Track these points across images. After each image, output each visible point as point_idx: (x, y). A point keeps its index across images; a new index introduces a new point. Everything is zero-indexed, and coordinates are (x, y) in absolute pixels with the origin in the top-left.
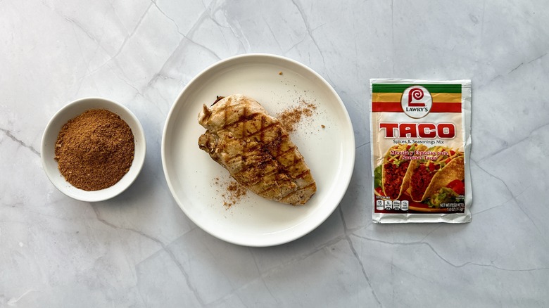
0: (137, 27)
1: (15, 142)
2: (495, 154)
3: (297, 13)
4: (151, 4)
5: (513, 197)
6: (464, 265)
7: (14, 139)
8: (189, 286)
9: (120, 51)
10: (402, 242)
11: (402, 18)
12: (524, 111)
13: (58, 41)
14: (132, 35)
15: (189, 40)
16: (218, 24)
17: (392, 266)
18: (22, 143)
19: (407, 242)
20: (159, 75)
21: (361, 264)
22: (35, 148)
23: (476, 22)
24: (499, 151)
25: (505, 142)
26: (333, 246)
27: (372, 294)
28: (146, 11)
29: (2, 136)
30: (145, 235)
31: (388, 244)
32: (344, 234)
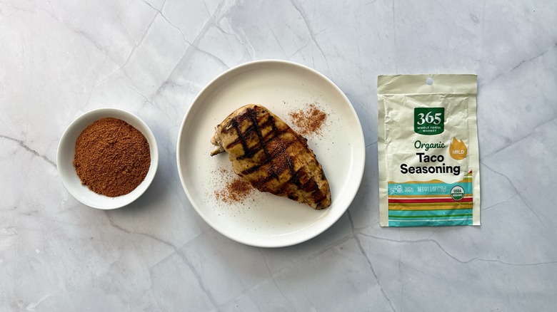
0: (143, 36)
1: (29, 152)
2: (498, 151)
3: (300, 18)
4: (157, 13)
5: (518, 193)
6: (470, 261)
7: (28, 149)
8: (202, 288)
9: (128, 60)
10: (409, 240)
11: (403, 20)
12: (526, 108)
13: (67, 53)
14: (139, 44)
15: (195, 48)
16: (223, 31)
17: (400, 264)
18: (35, 153)
19: (413, 240)
20: (167, 83)
21: (370, 262)
22: (48, 157)
23: (477, 22)
24: (503, 148)
25: (509, 140)
26: (341, 245)
27: (381, 292)
28: (153, 21)
29: (16, 146)
30: (157, 239)
31: (395, 242)
32: (352, 233)
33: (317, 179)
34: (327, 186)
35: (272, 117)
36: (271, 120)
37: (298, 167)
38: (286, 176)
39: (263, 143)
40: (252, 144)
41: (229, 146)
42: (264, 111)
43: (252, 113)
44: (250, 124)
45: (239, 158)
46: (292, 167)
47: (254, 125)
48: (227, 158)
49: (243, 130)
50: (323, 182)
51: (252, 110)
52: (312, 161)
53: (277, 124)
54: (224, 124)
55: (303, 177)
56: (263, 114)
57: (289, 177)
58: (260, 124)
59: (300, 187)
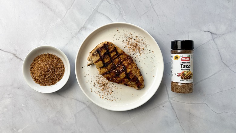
0: (72, 5)
1: (18, 59)
6: (222, 113)
8: (99, 123)
10: (194, 103)
14: (70, 9)
15: (96, 11)
16: (109, 3)
17: (189, 114)
18: (21, 59)
19: (196, 103)
20: (83, 27)
21: (176, 113)
23: (230, 1)
26: (163, 105)
29: (12, 56)
30: (78, 100)
31: (188, 104)
32: (168, 100)
43: (106, 46)
44: (106, 51)
47: (107, 51)
48: (95, 67)
49: (102, 54)
51: (106, 44)
55: (131, 75)
56: (111, 46)
59: (130, 80)
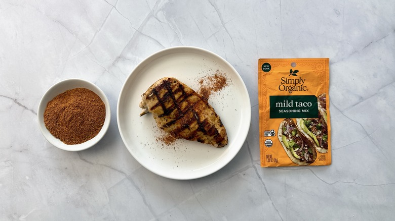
0: (103, 24)
1: (21, 107)
2: (354, 105)
3: (214, 12)
4: (113, 8)
5: (368, 135)
6: (335, 183)
7: (20, 104)
8: (145, 203)
9: (92, 41)
10: (292, 168)
11: (287, 13)
12: (374, 75)
13: (48, 36)
14: (100, 30)
15: (140, 33)
16: (160, 21)
17: (285, 185)
18: (25, 107)
19: (295, 169)
20: (119, 57)
21: (264, 184)
22: (34, 110)
23: (339, 14)
24: (358, 103)
25: (361, 97)
26: (244, 172)
27: (272, 205)
28: (110, 13)
29: (11, 102)
30: (113, 168)
31: (282, 170)
32: (251, 164)
33: (217, 126)
34: (224, 130)
35: (181, 85)
36: (181, 87)
37: (202, 119)
38: (194, 126)
39: (177, 104)
40: (169, 105)
41: (152, 109)
42: (175, 81)
43: (167, 83)
44: (166, 91)
45: (160, 116)
46: (199, 120)
47: (169, 92)
48: (152, 116)
49: (162, 96)
50: (221, 128)
51: (167, 82)
52: (212, 114)
53: (186, 90)
54: (147, 93)
55: (207, 126)
56: (175, 84)
57: (197, 126)
58: (173, 91)
59: (205, 133)
